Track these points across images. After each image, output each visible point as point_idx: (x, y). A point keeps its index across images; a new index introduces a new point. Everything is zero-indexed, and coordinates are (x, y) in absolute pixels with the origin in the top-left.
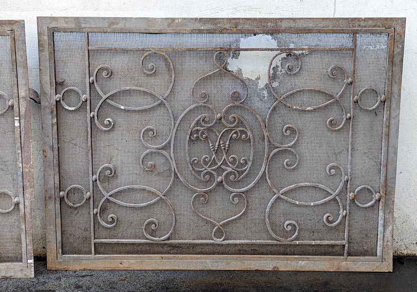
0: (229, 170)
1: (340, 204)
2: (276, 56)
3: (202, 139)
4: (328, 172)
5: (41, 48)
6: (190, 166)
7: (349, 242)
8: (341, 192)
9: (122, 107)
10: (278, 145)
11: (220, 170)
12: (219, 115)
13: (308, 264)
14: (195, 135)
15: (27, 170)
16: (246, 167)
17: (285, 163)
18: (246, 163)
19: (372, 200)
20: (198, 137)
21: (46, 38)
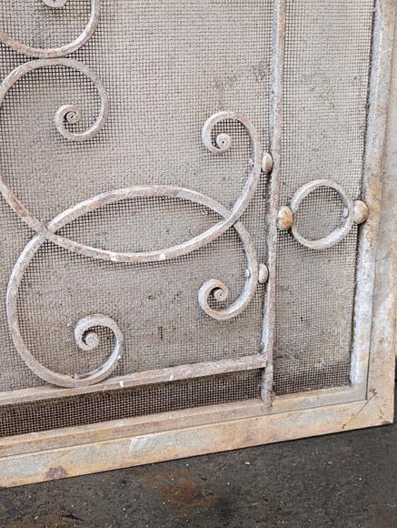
1: (249, 247)
4: (207, 141)
7: (277, 357)
8: (251, 205)
10: (25, 49)
13: (157, 441)
17: (58, 119)
19: (341, 225)
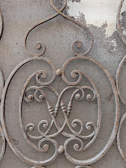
0: (72, 137)
3: (38, 100)
6: (24, 134)
11: (61, 138)
12: (58, 71)
14: (30, 96)
16: (92, 134)
18: (92, 129)
20: (33, 99)
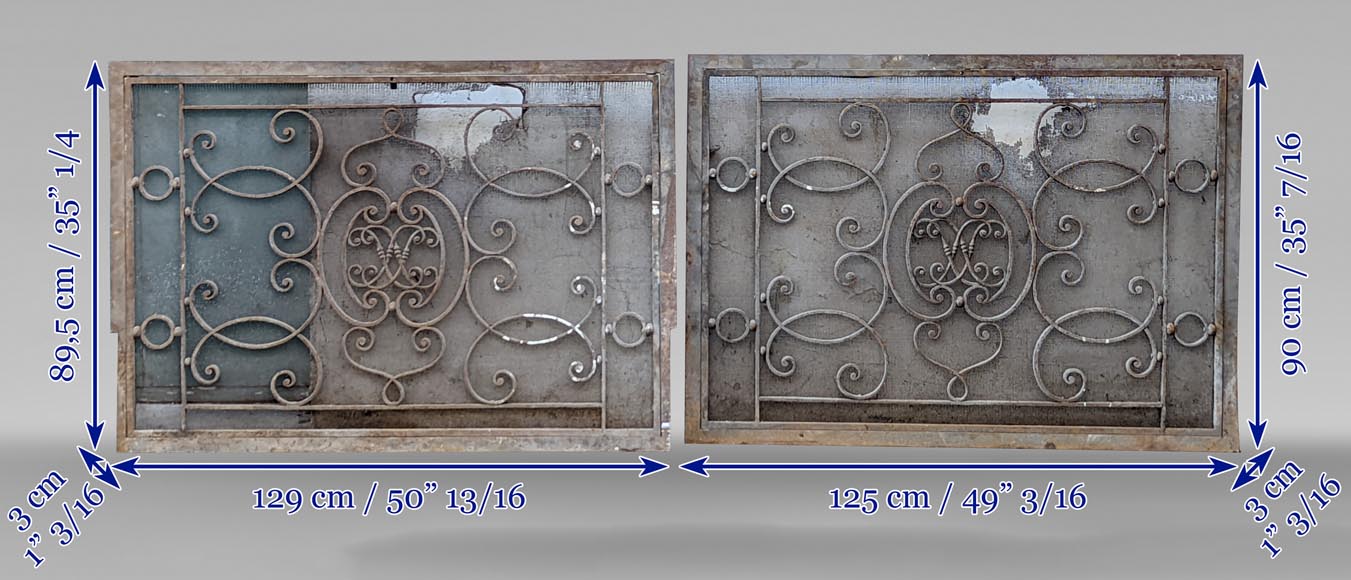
0: (975, 285)
1: (1152, 342)
2: (1048, 110)
3: (932, 237)
4: (1130, 289)
5: (691, 100)
6: (913, 280)
7: (1168, 404)
8: (1152, 321)
9: (809, 188)
10: (1051, 247)
11: (960, 286)
12: (959, 200)
13: (1102, 439)
14: (921, 231)
15: (667, 281)
16: (1001, 282)
17: (1063, 276)
18: (1001, 275)
19: (1202, 336)
20: (925, 234)
21: (699, 85)
